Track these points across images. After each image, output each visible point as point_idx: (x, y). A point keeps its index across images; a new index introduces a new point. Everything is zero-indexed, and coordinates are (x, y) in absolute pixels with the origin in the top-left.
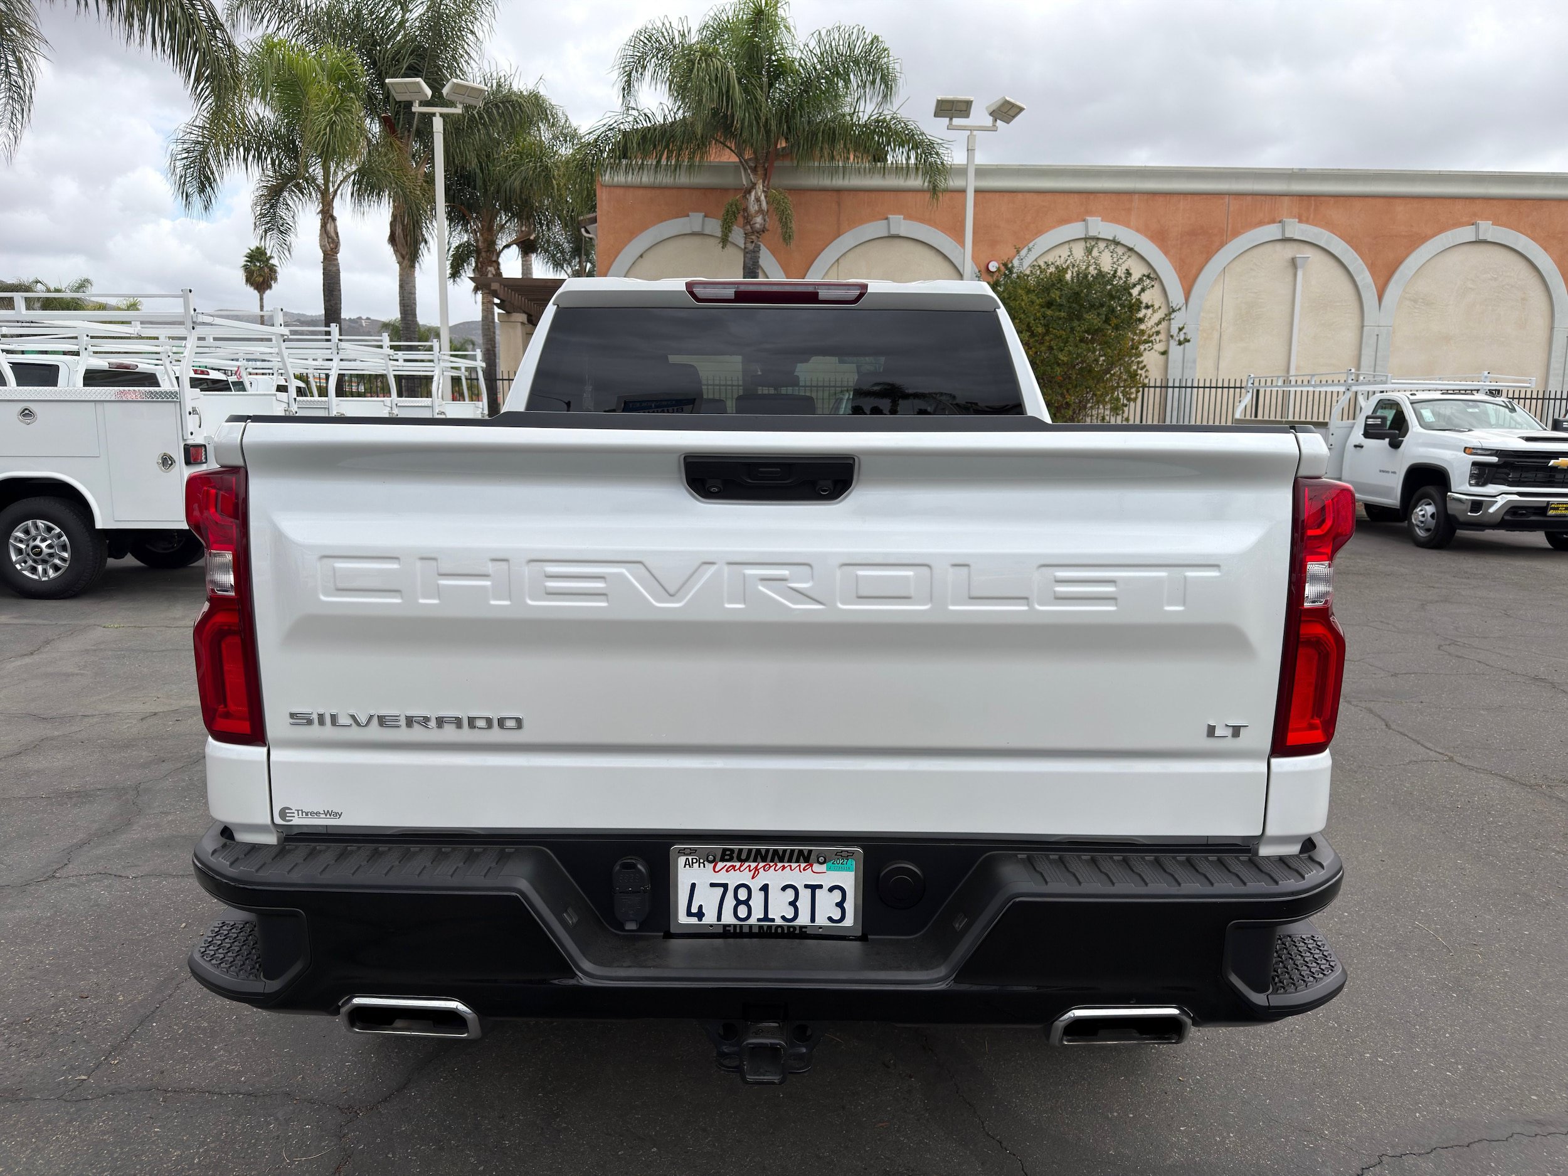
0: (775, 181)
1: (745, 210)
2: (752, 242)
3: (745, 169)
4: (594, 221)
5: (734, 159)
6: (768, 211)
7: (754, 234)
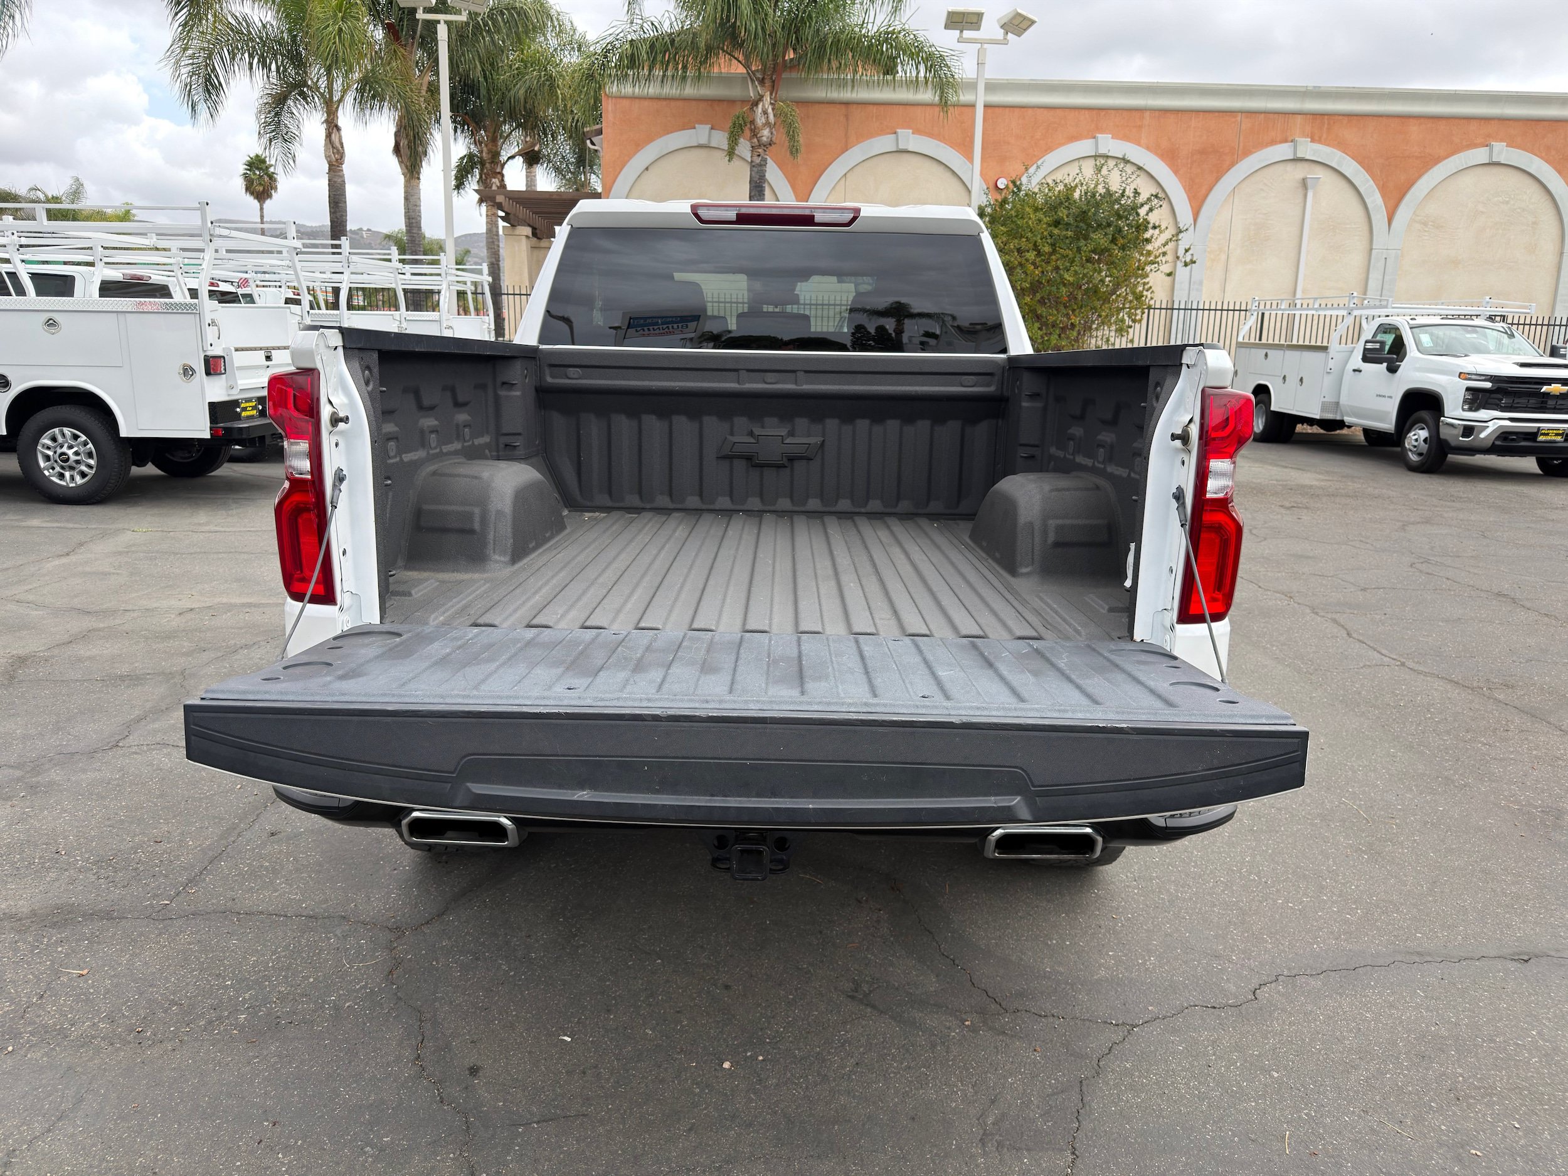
0: (782, 93)
1: (753, 122)
2: (759, 156)
3: (752, 81)
4: (600, 132)
5: (741, 70)
6: (775, 124)
7: (761, 147)
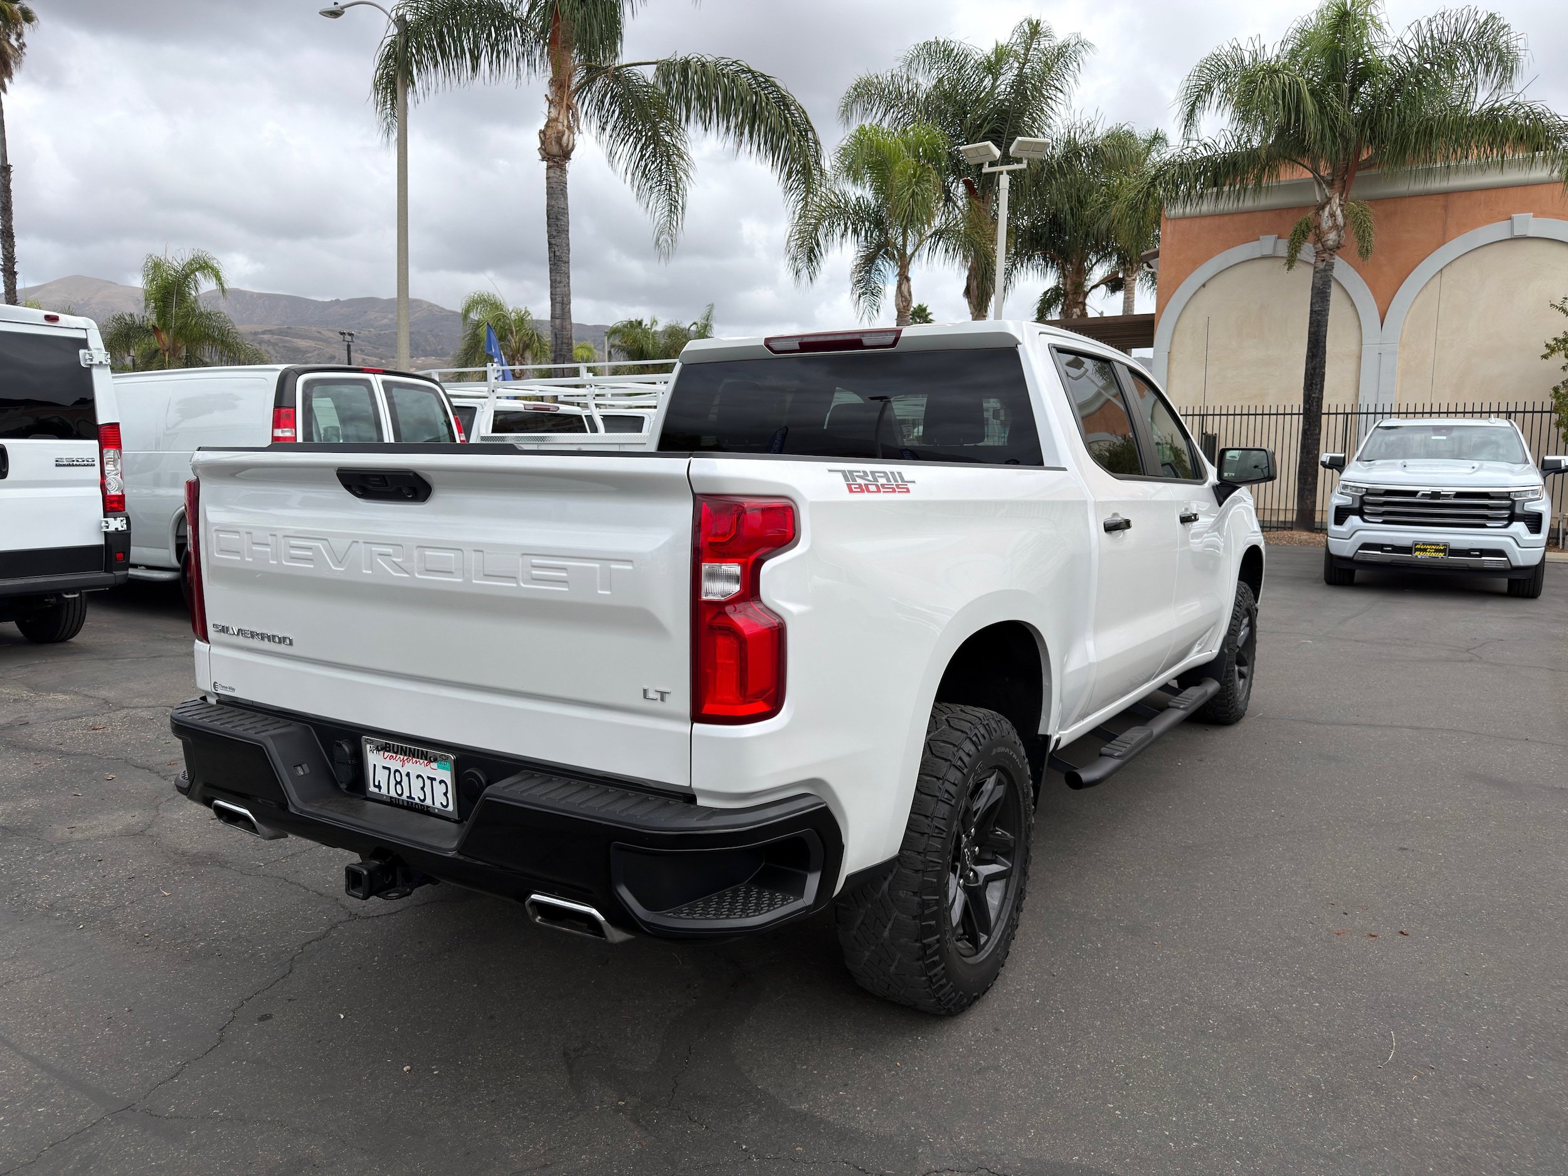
0: (1353, 193)
1: (1318, 227)
2: (1323, 261)
3: (1320, 184)
4: (1156, 255)
5: (1308, 175)
6: (1345, 225)
7: (1326, 252)
